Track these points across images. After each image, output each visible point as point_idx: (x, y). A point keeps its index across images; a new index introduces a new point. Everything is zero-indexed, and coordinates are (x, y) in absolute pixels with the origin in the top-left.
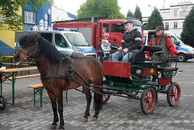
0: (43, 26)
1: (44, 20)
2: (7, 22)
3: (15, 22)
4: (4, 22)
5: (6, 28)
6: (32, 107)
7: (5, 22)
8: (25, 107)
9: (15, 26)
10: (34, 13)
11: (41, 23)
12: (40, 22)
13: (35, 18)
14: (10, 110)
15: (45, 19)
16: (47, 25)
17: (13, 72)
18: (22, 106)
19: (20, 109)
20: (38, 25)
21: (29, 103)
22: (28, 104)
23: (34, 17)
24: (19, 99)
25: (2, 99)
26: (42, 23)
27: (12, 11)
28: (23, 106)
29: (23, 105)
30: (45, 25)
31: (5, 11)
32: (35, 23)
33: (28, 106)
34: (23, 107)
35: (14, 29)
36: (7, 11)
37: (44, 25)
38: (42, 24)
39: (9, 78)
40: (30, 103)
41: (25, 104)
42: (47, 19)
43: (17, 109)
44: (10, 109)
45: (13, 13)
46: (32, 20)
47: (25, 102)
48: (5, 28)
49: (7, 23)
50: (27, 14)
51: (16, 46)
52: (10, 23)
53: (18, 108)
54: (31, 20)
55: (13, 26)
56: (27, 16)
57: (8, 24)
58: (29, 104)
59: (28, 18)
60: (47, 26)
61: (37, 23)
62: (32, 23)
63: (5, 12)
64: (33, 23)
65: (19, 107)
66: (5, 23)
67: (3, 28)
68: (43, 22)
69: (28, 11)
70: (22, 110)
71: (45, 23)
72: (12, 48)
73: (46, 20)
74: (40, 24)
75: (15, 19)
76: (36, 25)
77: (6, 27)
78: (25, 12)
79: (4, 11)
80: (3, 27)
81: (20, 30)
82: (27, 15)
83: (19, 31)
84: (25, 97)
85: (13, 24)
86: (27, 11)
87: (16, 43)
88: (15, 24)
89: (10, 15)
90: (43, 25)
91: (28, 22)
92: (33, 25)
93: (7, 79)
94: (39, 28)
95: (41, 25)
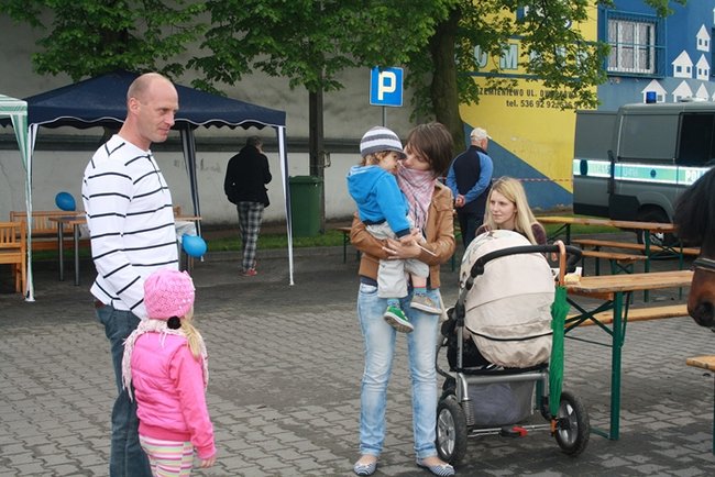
0: (687, 80)
1: (695, 57)
2: (537, 71)
3: (572, 68)
4: (525, 73)
5: (530, 98)
6: (702, 457)
7: (528, 71)
8: (671, 454)
9: (571, 85)
10: (649, 28)
11: (679, 69)
12: (676, 63)
13: (652, 49)
14: (608, 464)
15: (699, 47)
16: (707, 78)
17: (615, 293)
18: (658, 452)
19: (648, 462)
20: (668, 78)
21: (682, 437)
22: (682, 443)
23: (648, 43)
24: (630, 411)
25: (570, 410)
26: (684, 69)
27: (560, 23)
28: (660, 448)
29: (657, 444)
30: (699, 77)
31: (531, 28)
32: (651, 71)
33: (683, 451)
34: (660, 456)
35: (568, 100)
36: (538, 26)
37: (694, 76)
38: (684, 74)
39: (594, 316)
40: (690, 438)
41: (668, 439)
42: (707, 49)
43: (635, 463)
44: (606, 456)
45: (562, 31)
46: (641, 55)
47: (662, 430)
48: (525, 97)
49: (535, 78)
50: (620, 31)
51: (578, 173)
52: (547, 78)
53: (639, 458)
54: (637, 60)
55: (562, 88)
56: (620, 41)
57: (541, 82)
58: (686, 442)
59: (620, 50)
60: (704, 82)
61: (662, 71)
62: (637, 70)
63: (528, 30)
64: (646, 71)
65: (645, 454)
66: (527, 78)
67: (518, 99)
68: (691, 65)
69: (623, 19)
70: (661, 467)
71: (698, 66)
72: (553, 183)
73: (702, 52)
74: (676, 74)
75: (571, 57)
76: (658, 80)
77: (530, 93)
78: (611, 25)
79: (527, 25)
80: (516, 93)
81: (592, 103)
82: (620, 36)
83: (589, 108)
84: (657, 407)
85: (563, 80)
86: (620, 19)
87: (577, 162)
88: (570, 78)
89: (550, 40)
90: (690, 75)
91: (621, 69)
92: (646, 79)
93: (589, 320)
94: (670, 91)
95: (681, 80)
